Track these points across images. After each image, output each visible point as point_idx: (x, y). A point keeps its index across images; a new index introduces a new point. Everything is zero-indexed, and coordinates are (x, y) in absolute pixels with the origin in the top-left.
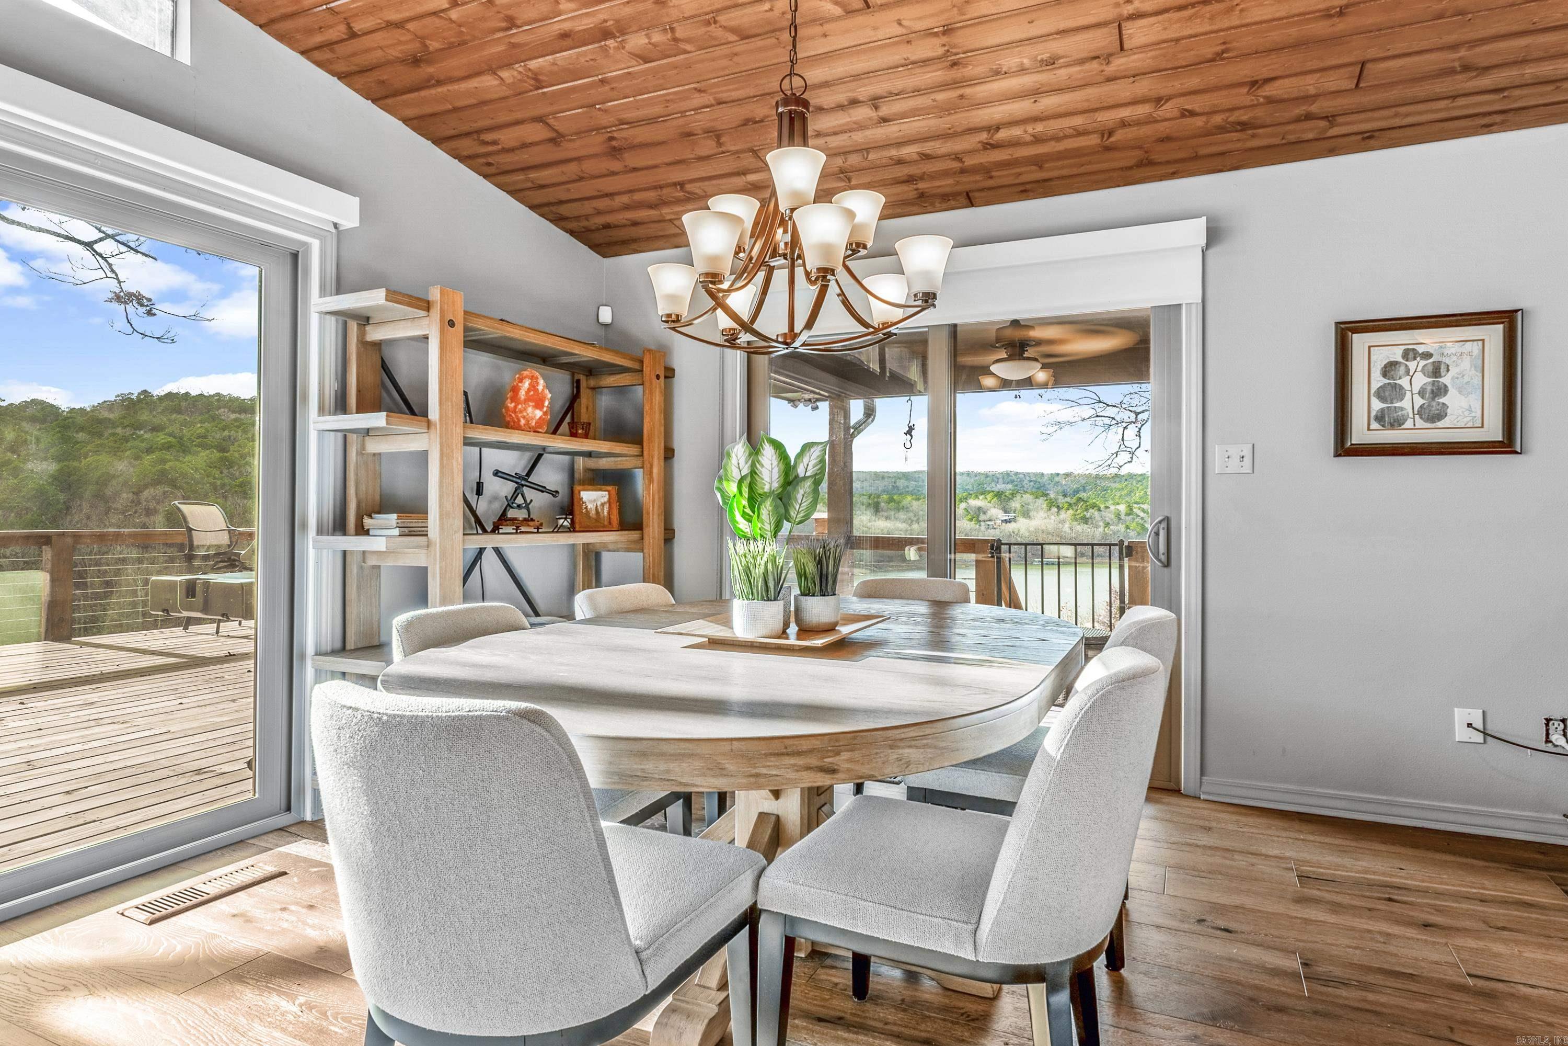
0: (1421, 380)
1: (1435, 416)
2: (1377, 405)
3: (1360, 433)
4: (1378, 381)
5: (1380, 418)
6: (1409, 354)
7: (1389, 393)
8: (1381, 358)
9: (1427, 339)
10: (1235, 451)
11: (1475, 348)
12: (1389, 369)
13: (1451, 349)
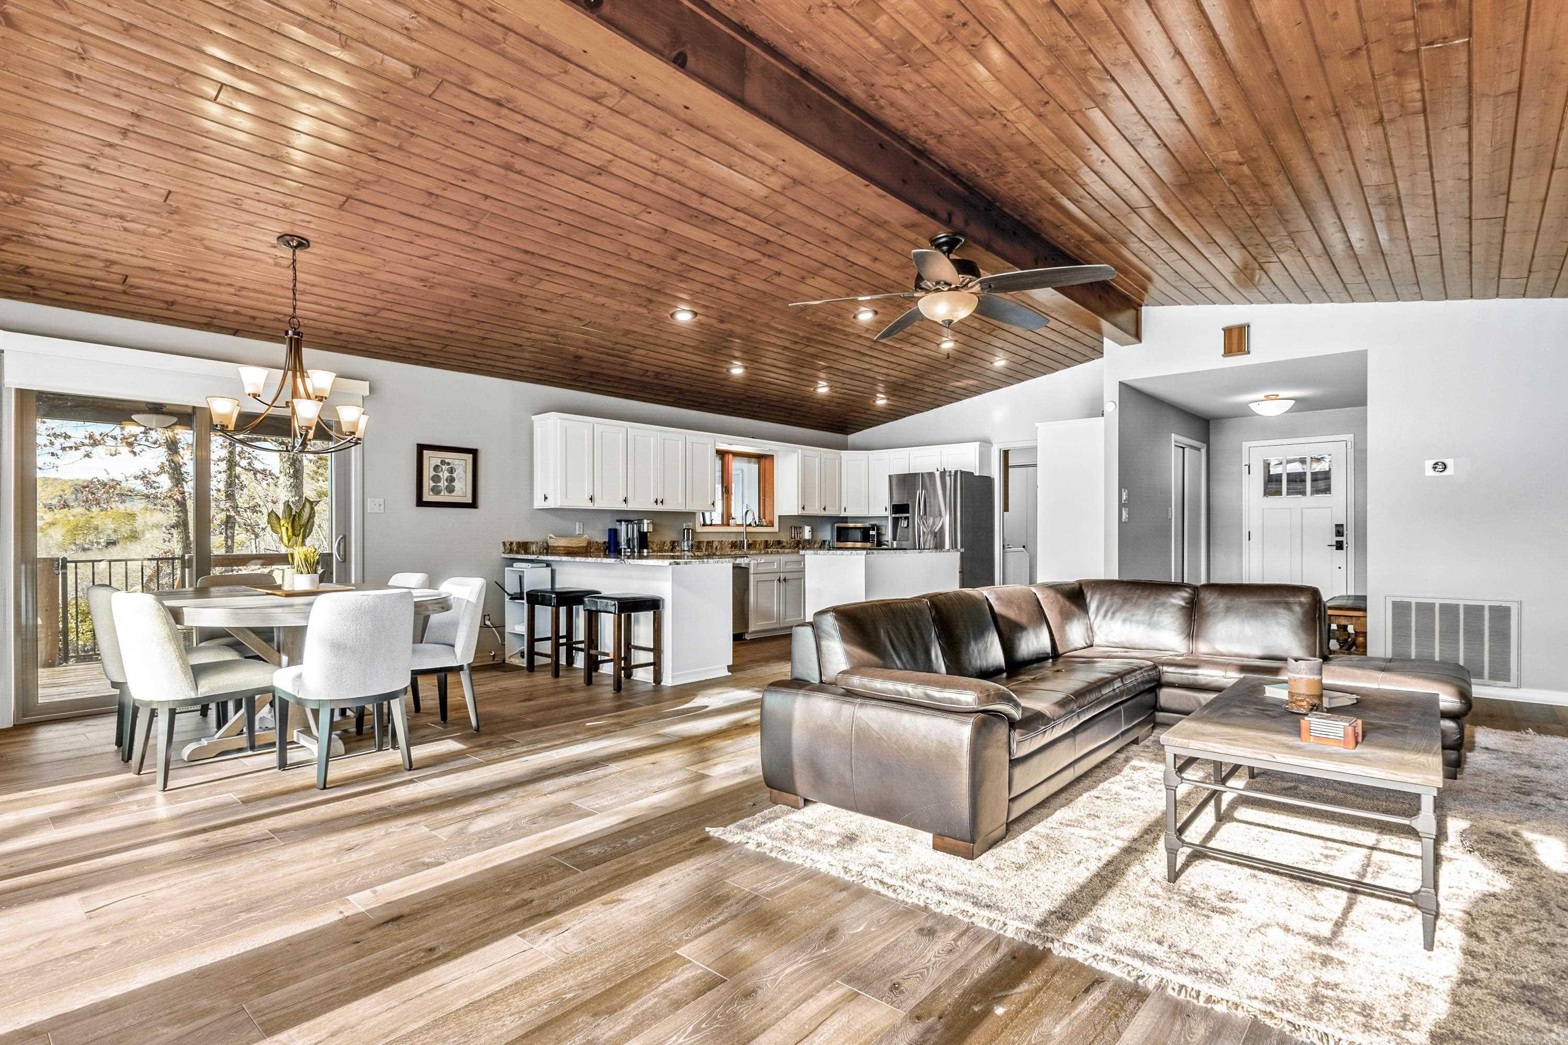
0: (446, 474)
1: (450, 490)
2: (432, 484)
3: (428, 497)
4: (433, 473)
5: (433, 490)
6: (443, 462)
7: (436, 479)
8: (433, 464)
9: (447, 456)
10: (377, 501)
11: (463, 462)
12: (436, 468)
13: (456, 462)
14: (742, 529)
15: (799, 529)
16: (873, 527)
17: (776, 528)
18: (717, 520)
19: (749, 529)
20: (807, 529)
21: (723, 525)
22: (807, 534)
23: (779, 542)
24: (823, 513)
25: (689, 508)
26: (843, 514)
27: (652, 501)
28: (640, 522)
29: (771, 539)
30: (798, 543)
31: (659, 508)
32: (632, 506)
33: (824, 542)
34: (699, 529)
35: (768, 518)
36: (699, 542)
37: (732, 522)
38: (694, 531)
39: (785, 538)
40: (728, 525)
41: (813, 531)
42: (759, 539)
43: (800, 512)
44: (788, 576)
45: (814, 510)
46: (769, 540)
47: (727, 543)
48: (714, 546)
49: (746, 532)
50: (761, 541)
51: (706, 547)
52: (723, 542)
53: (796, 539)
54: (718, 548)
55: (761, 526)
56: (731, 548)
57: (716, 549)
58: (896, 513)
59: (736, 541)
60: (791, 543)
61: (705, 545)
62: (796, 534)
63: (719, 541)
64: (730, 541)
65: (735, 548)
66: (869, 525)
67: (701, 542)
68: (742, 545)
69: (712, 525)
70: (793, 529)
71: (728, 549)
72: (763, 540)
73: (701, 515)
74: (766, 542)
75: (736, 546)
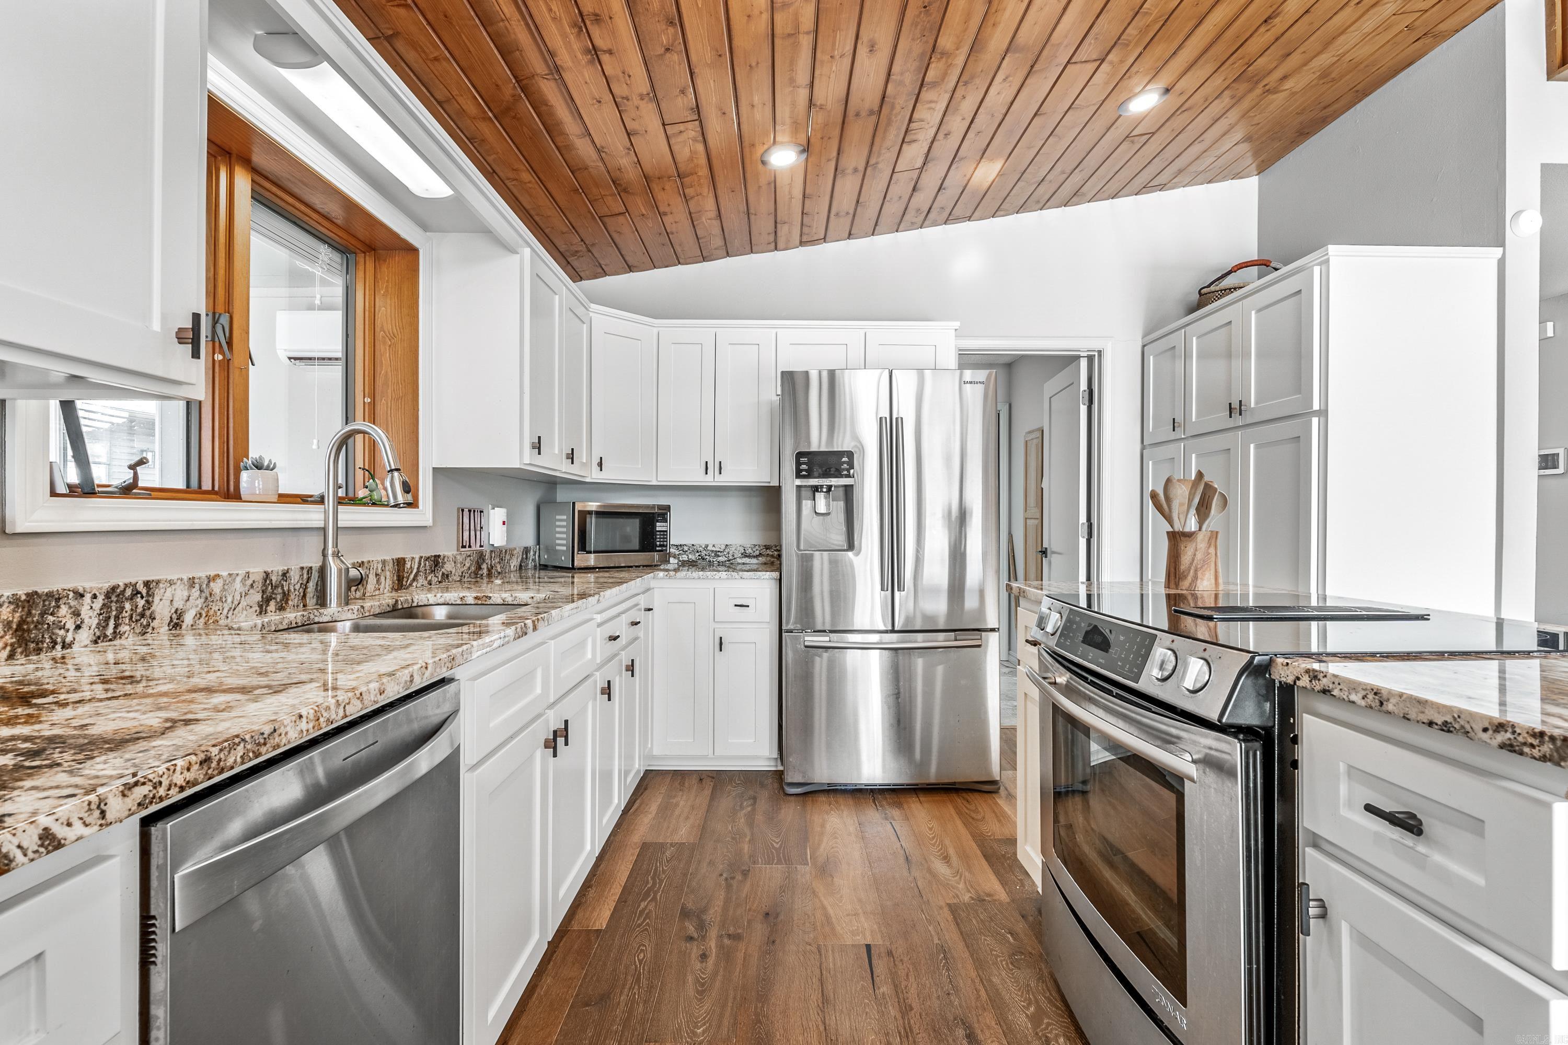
14: (312, 516)
15: (476, 516)
16: (664, 513)
17: (421, 513)
20: (501, 517)
21: (201, 492)
22: (496, 529)
23: (436, 561)
24: (565, 469)
26: (594, 476)
29: (413, 552)
30: (480, 560)
33: (527, 551)
34: (36, 512)
36: (40, 604)
37: (250, 481)
39: (447, 547)
40: (234, 493)
41: (508, 522)
42: (377, 553)
43: (520, 459)
45: (553, 455)
46: (408, 556)
47: (238, 585)
48: (162, 609)
49: (337, 529)
50: (384, 562)
51: (103, 625)
52: (216, 587)
53: (473, 548)
54: (188, 618)
55: (374, 504)
56: (262, 609)
57: (176, 624)
58: (809, 476)
59: (285, 574)
60: (468, 565)
61: (90, 614)
62: (473, 533)
63: (192, 582)
64: (257, 571)
65: (281, 608)
66: (653, 507)
67: (56, 598)
68: (311, 586)
69: (128, 490)
70: (466, 513)
71: (247, 619)
72: (388, 558)
73: (54, 407)
74: (400, 563)
75: (286, 596)
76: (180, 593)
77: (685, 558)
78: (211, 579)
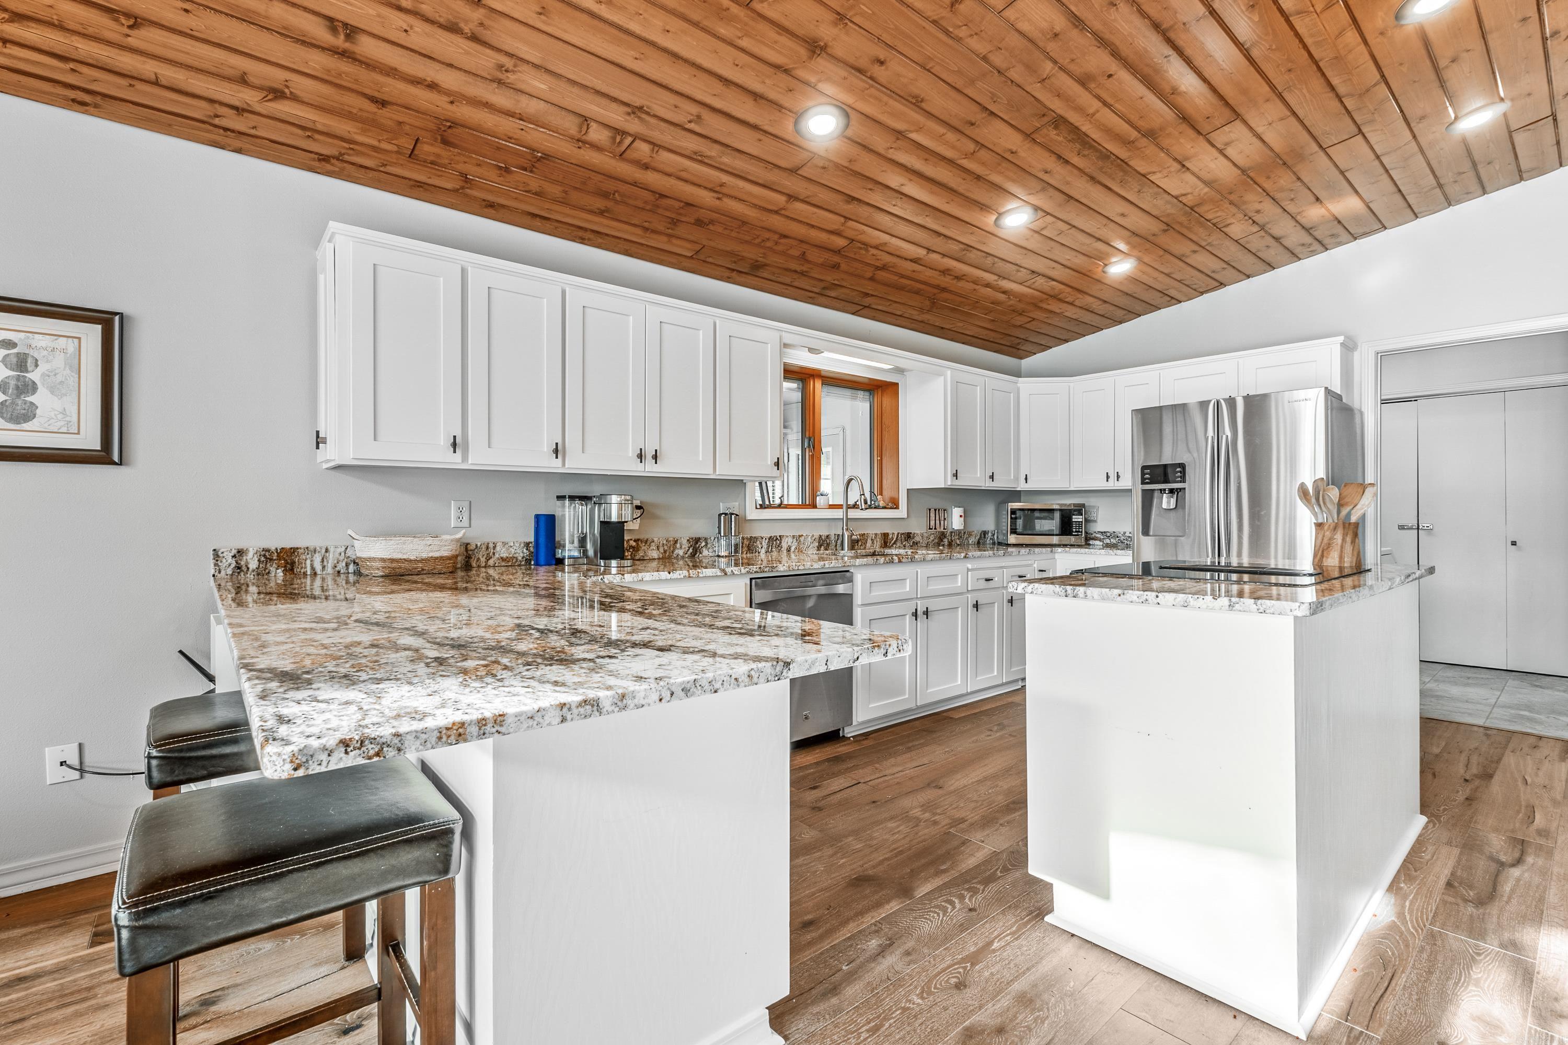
1: (20, 416)
13: (40, 341)
14: (839, 514)
15: (941, 513)
16: (1079, 509)
17: (902, 512)
18: (794, 498)
19: (853, 514)
20: (957, 512)
21: (803, 506)
22: (956, 520)
23: (909, 536)
24: (989, 485)
25: (725, 470)
26: (1022, 486)
27: (632, 453)
28: (600, 500)
29: (893, 530)
30: (942, 536)
31: (650, 469)
32: (576, 463)
33: (985, 533)
34: (752, 514)
35: (887, 493)
36: (753, 540)
37: (820, 501)
38: (741, 520)
39: (918, 527)
40: (814, 506)
41: (966, 516)
42: (872, 530)
43: (950, 482)
44: (933, 605)
45: (974, 479)
46: (890, 532)
47: (809, 539)
48: (784, 545)
49: (847, 519)
50: (876, 534)
51: (768, 548)
52: (802, 539)
53: (938, 530)
54: (793, 549)
55: (875, 508)
56: (819, 548)
57: (789, 550)
58: (1152, 482)
59: (827, 536)
60: (932, 539)
61: (765, 544)
62: (938, 522)
63: (794, 537)
64: (817, 535)
65: (826, 549)
66: (1070, 505)
67: (756, 538)
68: (839, 542)
69: (780, 506)
70: (932, 511)
71: (812, 551)
72: (879, 532)
73: (757, 484)
74: (885, 535)
75: (828, 545)
76: (790, 540)
77: (1108, 541)
78: (800, 536)
